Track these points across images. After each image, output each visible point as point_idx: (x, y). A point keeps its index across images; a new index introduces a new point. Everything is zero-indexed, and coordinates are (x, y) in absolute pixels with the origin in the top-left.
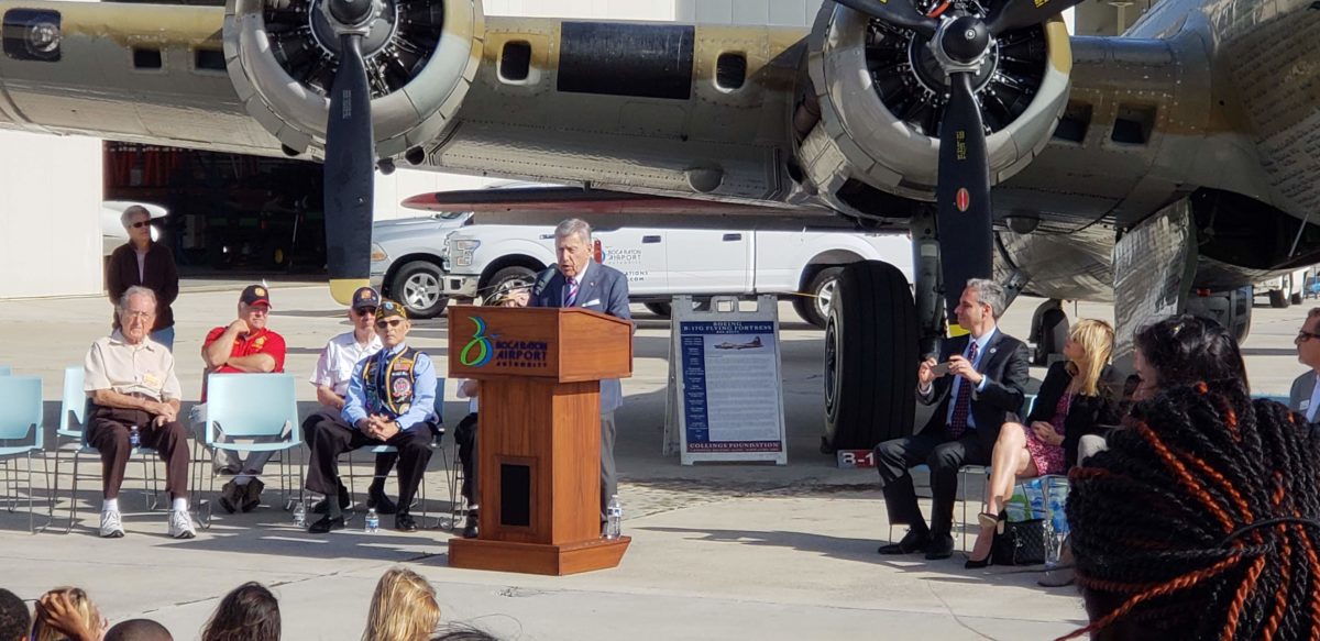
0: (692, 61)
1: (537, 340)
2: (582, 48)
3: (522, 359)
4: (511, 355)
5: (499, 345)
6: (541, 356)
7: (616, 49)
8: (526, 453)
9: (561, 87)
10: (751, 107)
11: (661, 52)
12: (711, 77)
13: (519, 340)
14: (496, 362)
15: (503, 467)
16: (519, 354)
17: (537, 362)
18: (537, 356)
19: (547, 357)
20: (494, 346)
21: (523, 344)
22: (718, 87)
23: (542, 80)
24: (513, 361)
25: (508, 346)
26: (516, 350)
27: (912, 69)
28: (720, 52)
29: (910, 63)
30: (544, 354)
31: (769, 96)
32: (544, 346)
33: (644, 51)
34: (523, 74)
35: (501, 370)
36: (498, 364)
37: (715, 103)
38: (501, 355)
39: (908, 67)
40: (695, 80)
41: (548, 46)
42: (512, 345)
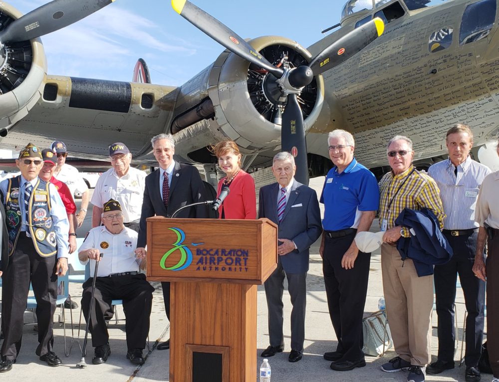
0: (131, 96)
1: (237, 248)
2: (81, 88)
3: (223, 264)
4: (212, 260)
5: (199, 252)
6: (243, 262)
7: (98, 89)
8: (218, 342)
9: (70, 106)
10: (154, 117)
11: (117, 91)
12: (139, 103)
13: (220, 248)
14: (197, 266)
15: (195, 354)
16: (220, 260)
17: (238, 267)
18: (238, 261)
19: (248, 262)
20: (196, 252)
21: (223, 251)
22: (142, 108)
23: (62, 101)
24: (214, 267)
25: (208, 252)
26: (216, 257)
27: (264, 93)
28: (143, 93)
29: (263, 90)
30: (246, 259)
31: (162, 113)
32: (245, 253)
33: (110, 91)
34: (54, 98)
35: (201, 273)
36: (199, 269)
37: (139, 115)
38: (201, 261)
39: (263, 92)
40: (132, 104)
41: (66, 86)
42: (212, 253)
